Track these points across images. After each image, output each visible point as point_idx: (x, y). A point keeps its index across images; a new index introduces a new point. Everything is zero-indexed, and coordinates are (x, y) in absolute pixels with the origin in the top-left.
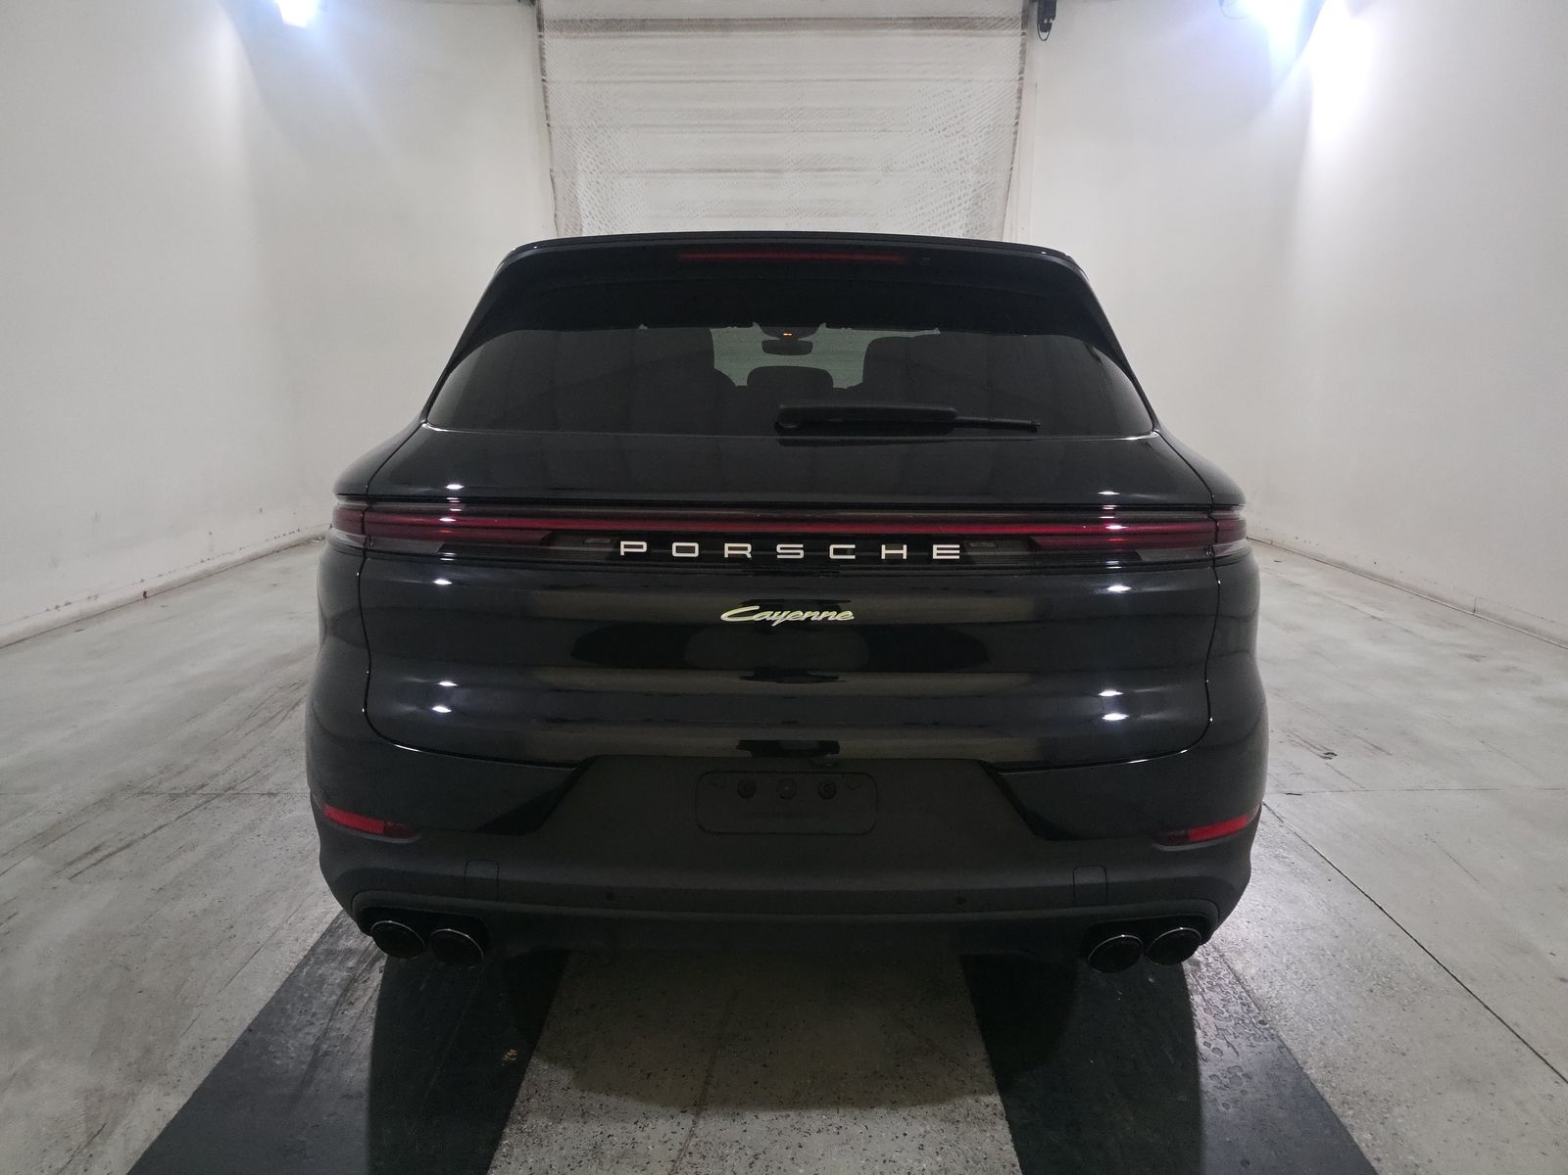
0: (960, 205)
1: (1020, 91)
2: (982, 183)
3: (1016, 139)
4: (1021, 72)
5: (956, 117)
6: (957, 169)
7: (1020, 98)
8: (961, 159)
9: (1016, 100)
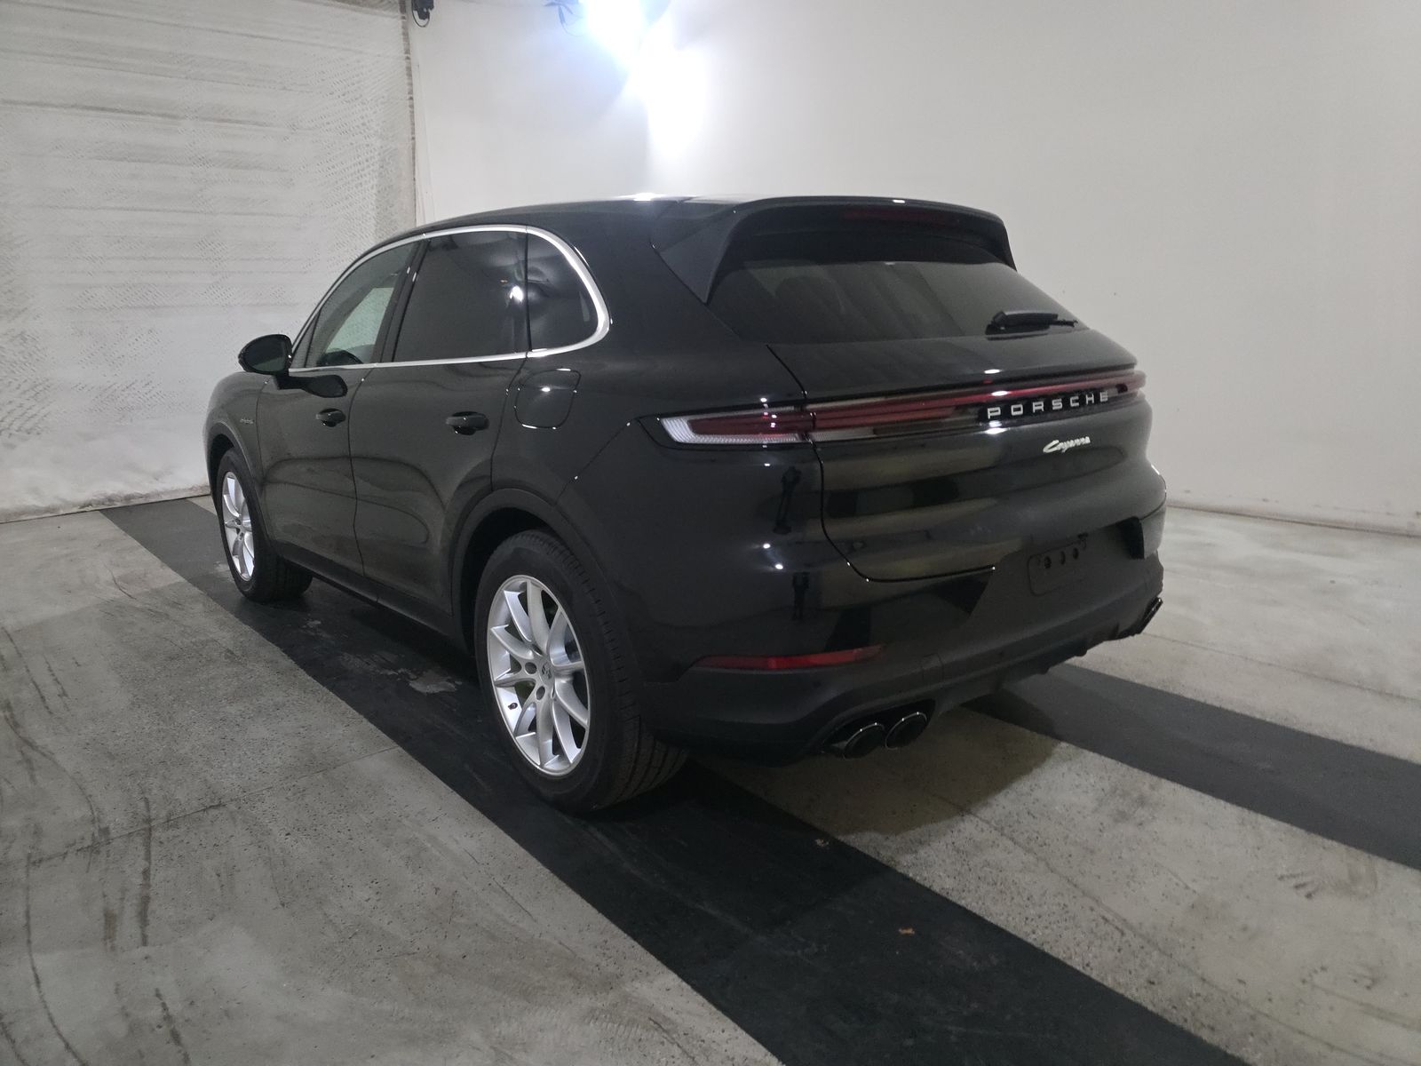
0: (369, 166)
1: (409, 69)
2: (384, 149)
3: (413, 112)
4: (407, 52)
5: (353, 84)
6: (361, 133)
7: (410, 75)
8: (363, 124)
9: (406, 77)
